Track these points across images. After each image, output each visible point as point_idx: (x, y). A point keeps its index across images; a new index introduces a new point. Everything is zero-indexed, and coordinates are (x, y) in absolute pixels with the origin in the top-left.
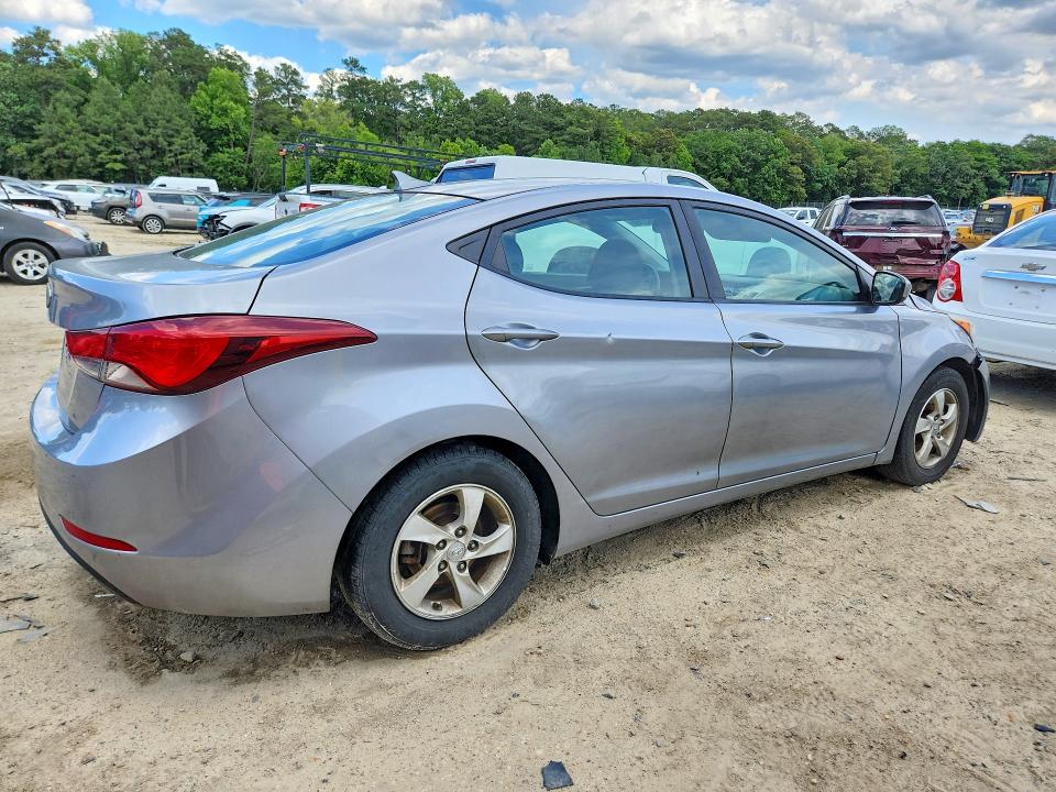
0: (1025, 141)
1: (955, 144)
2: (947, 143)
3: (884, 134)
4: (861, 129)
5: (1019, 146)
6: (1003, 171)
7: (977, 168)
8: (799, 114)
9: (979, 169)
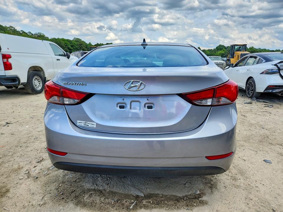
0: (74, 39)
1: (58, 38)
2: (56, 38)
3: (39, 35)
4: (32, 33)
5: (73, 40)
6: (72, 46)
7: (65, 45)
8: (11, 27)
9: (66, 45)
